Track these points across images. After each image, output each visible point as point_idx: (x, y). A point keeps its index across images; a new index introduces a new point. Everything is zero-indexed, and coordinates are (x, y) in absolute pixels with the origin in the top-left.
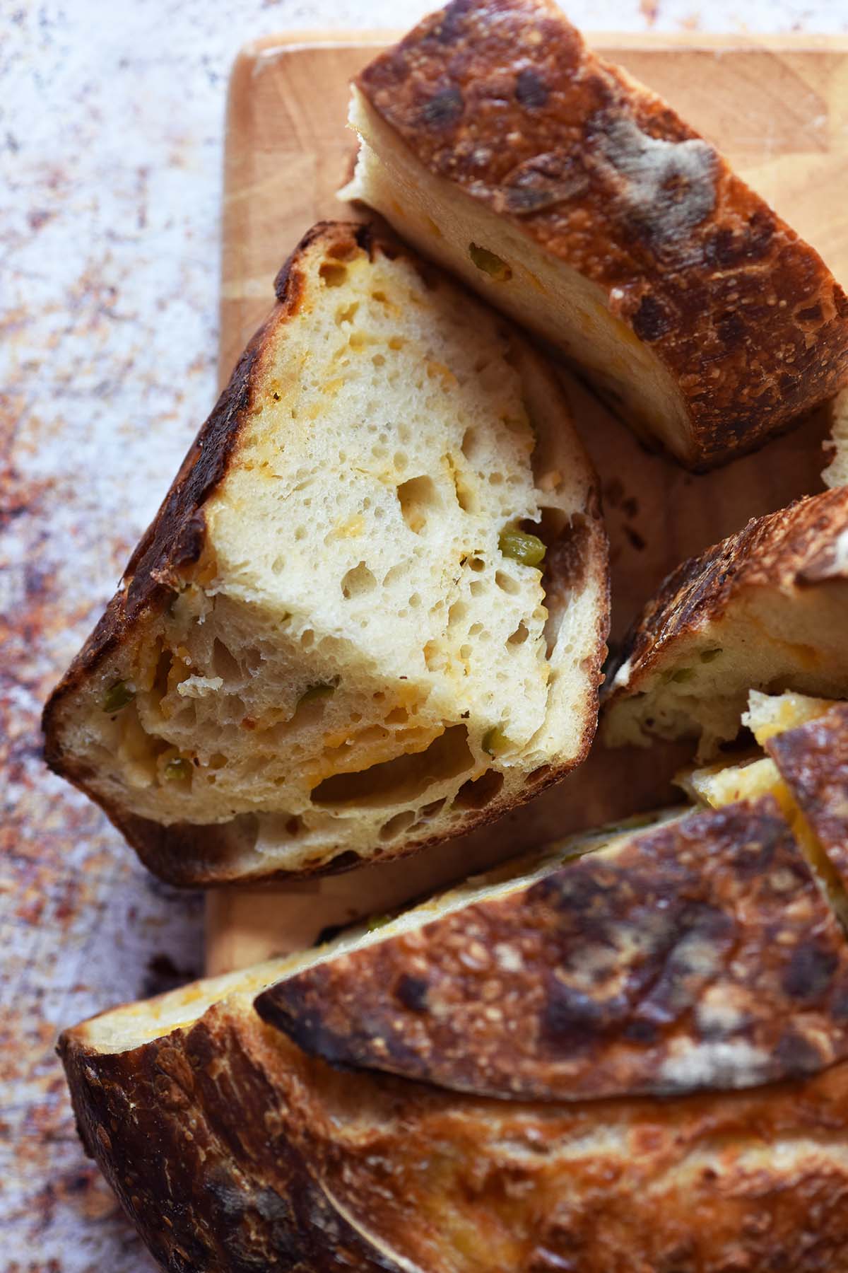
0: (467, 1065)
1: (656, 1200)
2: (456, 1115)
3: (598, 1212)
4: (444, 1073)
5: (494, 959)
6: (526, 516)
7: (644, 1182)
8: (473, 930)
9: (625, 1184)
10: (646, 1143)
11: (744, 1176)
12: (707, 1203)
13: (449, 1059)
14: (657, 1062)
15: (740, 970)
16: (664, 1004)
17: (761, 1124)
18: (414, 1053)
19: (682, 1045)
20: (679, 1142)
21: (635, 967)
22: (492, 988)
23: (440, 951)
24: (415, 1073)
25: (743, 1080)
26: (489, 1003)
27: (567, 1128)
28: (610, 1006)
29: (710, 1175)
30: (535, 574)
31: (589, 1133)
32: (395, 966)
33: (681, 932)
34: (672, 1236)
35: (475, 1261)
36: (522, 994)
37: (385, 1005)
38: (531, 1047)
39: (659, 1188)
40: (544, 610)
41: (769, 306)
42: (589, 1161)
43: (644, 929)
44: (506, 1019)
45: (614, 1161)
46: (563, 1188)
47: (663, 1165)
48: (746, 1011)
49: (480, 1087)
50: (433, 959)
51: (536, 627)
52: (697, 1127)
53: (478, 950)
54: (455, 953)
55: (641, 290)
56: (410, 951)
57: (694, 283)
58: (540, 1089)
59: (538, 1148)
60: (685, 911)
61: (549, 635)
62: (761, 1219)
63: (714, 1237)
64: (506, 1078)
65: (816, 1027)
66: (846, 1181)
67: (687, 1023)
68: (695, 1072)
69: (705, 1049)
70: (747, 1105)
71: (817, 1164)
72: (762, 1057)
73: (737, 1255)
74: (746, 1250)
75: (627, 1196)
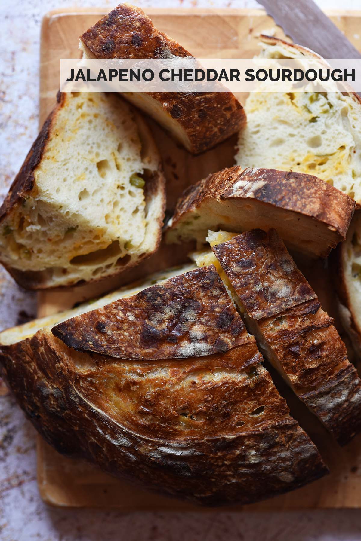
0: (118, 349)
1: (177, 391)
2: (115, 365)
3: (159, 395)
4: (111, 352)
5: (126, 316)
6: (138, 172)
7: (173, 385)
8: (120, 308)
9: (167, 386)
10: (174, 374)
11: (205, 383)
12: (192, 392)
13: (112, 348)
14: (177, 348)
15: (203, 320)
16: (179, 331)
17: (209, 367)
18: (102, 346)
19: (185, 343)
20: (184, 373)
21: (170, 319)
22: (125, 326)
23: (109, 314)
24: (101, 352)
25: (203, 354)
26: (125, 331)
27: (149, 369)
28: (162, 332)
29: (194, 383)
30: (141, 191)
31: (156, 370)
32: (95, 319)
33: (185, 308)
34: (182, 402)
35: (122, 410)
36: (135, 328)
37: (92, 331)
38: (138, 344)
39: (178, 387)
40: (144, 203)
41: (215, 107)
42: (156, 379)
43: (173, 308)
44: (130, 336)
45: (164, 379)
46: (149, 387)
47: (179, 380)
48: (205, 333)
49: (122, 357)
50: (107, 317)
51: (142, 208)
52: (190, 368)
53: (121, 314)
54: (114, 315)
55: (173, 103)
56: (100, 314)
57: (190, 101)
58: (141, 357)
59: (140, 375)
60: (186, 302)
61: (146, 211)
62: (210, 396)
63: (195, 402)
64: (130, 354)
65: (227, 337)
66: (237, 384)
67: (186, 336)
68: (189, 351)
69: (192, 345)
70: (205, 361)
71: (227, 379)
72: (210, 347)
73: (202, 408)
74: (205, 406)
75: (168, 390)
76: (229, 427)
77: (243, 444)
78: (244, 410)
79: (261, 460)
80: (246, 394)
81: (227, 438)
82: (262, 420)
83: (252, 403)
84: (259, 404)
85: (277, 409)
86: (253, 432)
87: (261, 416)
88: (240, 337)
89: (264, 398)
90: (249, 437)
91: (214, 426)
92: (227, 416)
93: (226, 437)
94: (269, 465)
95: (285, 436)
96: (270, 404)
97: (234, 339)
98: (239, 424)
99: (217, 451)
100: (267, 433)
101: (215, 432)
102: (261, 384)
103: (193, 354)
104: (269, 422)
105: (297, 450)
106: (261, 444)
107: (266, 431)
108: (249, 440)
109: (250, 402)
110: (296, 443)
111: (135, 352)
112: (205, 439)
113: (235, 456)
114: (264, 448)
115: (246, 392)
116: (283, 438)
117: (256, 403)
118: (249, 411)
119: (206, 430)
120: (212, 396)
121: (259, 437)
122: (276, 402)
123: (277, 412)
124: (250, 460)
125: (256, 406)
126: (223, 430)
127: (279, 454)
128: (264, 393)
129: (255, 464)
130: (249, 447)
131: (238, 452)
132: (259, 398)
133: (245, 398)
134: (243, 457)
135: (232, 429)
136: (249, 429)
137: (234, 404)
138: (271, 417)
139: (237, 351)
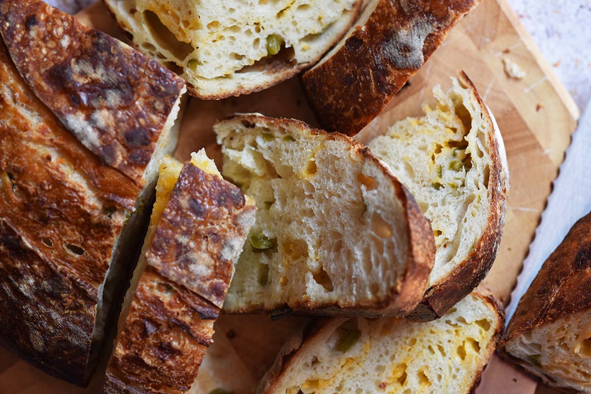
0: (22, 56)
1: (27, 148)
2: (5, 67)
3: (10, 134)
4: (14, 51)
5: (62, 37)
7: (30, 139)
8: (66, 24)
9: (25, 135)
10: (43, 131)
11: (57, 169)
12: (39, 164)
13: (19, 49)
14: (70, 112)
16: (89, 99)
17: (78, 161)
18: (13, 37)
19: (81, 116)
20: (51, 140)
21: (94, 82)
22: (51, 44)
23: (50, 19)
24: (7, 43)
25: (84, 142)
26: (46, 47)
27: (27, 103)
28: (74, 83)
29: (49, 158)
31: (32, 111)
32: (36, 10)
33: (117, 87)
34: (20, 162)
36: (57, 55)
37: (21, 17)
38: (43, 70)
39: (32, 146)
42: (23, 118)
43: (108, 75)
44: (46, 56)
45: (29, 125)
46: (9, 117)
47: (39, 141)
48: (108, 126)
49: (18, 66)
50: (47, 20)
52: (62, 142)
53: (60, 30)
54: (54, 24)
56: (44, 11)
58: (32, 84)
59: (15, 101)
60: (124, 83)
62: (49, 185)
63: (31, 176)
64: (27, 71)
65: (122, 154)
66: (83, 203)
67: (89, 111)
68: (76, 126)
69: (85, 123)
70: (80, 152)
71: (81, 189)
72: (98, 143)
73: (31, 187)
74: (36, 189)
75: (21, 138)
76: (35, 233)
77: (31, 263)
78: (64, 234)
79: (30, 297)
80: (82, 222)
81: (22, 241)
82: (70, 262)
83: (77, 236)
84: (83, 245)
85: (93, 267)
86: (50, 263)
87: (72, 256)
88: (133, 168)
89: (92, 243)
90: (43, 263)
91: (23, 216)
92: (45, 221)
93: (23, 238)
94: (32, 310)
95: (74, 301)
96: (92, 255)
97: (126, 162)
98: (47, 241)
99: (3, 244)
100: (61, 278)
101: (18, 223)
102: (104, 229)
103: (76, 131)
104: (74, 271)
105: (71, 326)
106: (46, 282)
107: (62, 275)
108: (39, 266)
109: (77, 233)
110: (77, 318)
111: (34, 74)
112: (4, 219)
113: (13, 266)
114: (44, 289)
115: (83, 220)
116: (70, 300)
117: (81, 240)
118: (68, 240)
119: (14, 212)
120: (50, 187)
121: (51, 274)
122: (99, 260)
123: (90, 270)
124: (21, 285)
125: (78, 243)
126: (28, 229)
127: (51, 310)
128: (97, 239)
129: (22, 293)
130: (33, 272)
131: (19, 265)
132: (88, 239)
133: (77, 224)
134: (18, 276)
135: (36, 238)
136: (50, 256)
137: (61, 218)
138: (80, 269)
139: (117, 176)
